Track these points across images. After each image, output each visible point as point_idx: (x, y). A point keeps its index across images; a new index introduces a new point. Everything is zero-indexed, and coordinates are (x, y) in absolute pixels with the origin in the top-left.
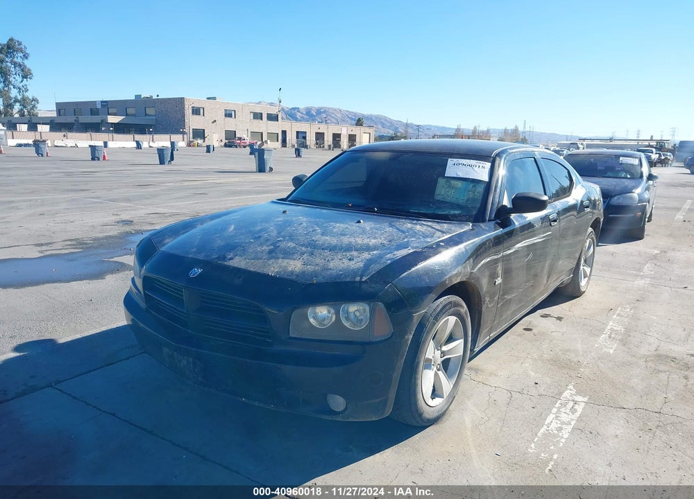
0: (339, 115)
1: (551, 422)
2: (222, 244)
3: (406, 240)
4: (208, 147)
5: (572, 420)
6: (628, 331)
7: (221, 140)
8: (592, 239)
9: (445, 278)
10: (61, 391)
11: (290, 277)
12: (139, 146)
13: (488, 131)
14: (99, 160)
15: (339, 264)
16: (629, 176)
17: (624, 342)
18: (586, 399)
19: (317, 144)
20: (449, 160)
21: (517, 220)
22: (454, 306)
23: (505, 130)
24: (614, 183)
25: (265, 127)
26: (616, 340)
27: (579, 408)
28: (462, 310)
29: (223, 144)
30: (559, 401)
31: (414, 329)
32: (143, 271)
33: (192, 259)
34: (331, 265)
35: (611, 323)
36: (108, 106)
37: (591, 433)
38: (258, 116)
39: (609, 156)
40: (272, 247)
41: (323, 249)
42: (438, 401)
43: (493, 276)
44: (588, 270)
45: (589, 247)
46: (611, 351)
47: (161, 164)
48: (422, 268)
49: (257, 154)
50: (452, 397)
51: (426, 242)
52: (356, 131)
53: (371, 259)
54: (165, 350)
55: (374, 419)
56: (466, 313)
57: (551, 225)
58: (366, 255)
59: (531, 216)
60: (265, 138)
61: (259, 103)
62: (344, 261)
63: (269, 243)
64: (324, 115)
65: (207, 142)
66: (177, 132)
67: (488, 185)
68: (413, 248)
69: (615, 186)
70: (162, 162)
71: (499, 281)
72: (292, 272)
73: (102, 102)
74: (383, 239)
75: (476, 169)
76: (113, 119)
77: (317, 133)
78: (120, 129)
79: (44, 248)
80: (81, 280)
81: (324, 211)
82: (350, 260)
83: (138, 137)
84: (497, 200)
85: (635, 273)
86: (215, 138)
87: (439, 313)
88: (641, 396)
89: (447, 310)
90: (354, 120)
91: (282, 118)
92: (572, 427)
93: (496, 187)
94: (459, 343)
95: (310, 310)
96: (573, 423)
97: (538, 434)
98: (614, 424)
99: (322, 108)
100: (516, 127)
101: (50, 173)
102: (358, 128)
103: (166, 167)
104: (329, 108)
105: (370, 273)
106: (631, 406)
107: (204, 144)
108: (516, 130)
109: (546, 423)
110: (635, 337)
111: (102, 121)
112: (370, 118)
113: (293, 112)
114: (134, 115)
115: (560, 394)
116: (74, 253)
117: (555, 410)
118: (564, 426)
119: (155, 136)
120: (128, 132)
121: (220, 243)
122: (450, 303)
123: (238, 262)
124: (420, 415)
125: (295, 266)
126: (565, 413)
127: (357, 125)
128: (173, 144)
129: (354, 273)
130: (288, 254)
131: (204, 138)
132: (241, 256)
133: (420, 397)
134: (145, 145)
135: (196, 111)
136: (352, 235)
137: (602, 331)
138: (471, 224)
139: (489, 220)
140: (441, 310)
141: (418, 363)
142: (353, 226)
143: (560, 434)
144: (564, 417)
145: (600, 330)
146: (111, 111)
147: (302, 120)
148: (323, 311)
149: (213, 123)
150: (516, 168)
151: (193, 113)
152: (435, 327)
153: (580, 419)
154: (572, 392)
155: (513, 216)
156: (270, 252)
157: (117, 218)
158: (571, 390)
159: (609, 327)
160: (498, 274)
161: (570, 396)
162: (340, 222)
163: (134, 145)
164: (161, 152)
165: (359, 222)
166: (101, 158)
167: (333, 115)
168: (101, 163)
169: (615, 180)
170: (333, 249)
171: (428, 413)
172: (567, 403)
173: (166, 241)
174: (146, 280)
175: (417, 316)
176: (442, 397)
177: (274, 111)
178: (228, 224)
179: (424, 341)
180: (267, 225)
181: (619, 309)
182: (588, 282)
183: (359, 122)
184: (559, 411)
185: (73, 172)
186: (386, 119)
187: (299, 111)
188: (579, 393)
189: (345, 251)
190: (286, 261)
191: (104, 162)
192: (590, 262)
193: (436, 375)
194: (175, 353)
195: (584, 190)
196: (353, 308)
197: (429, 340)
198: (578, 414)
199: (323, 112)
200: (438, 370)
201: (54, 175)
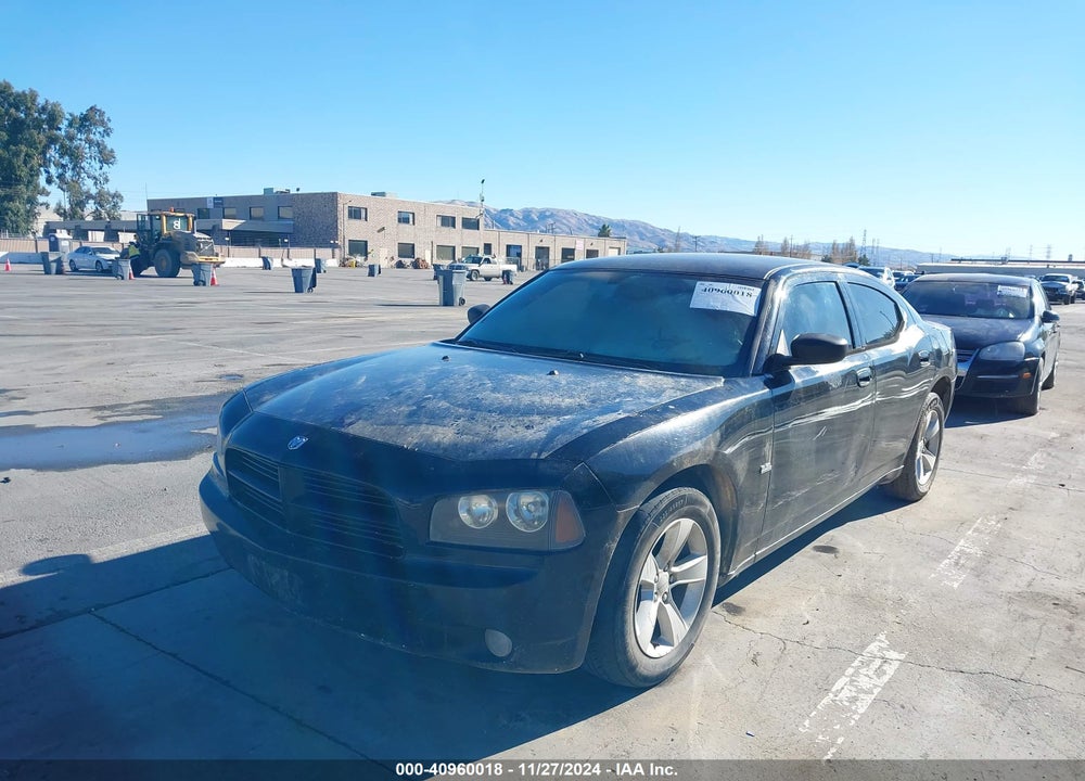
0: (573, 221)
1: (842, 688)
2: (342, 402)
3: (617, 400)
4: (371, 268)
5: (876, 686)
6: (988, 556)
7: (392, 258)
8: (937, 409)
9: (672, 457)
10: (102, 618)
11: (435, 452)
12: (267, 265)
13: (806, 247)
14: (204, 285)
15: (512, 435)
16: (1011, 316)
17: (978, 573)
18: (902, 656)
19: (537, 264)
20: (699, 283)
21: (799, 375)
22: (689, 504)
23: (834, 244)
24: (987, 326)
25: (460, 238)
26: (967, 568)
27: (890, 670)
28: (703, 510)
29: (394, 262)
30: (860, 658)
31: (620, 534)
32: (226, 442)
33: (296, 423)
34: (499, 435)
35: (962, 542)
36: (222, 205)
37: (903, 707)
38: (448, 222)
39: (981, 284)
40: (415, 408)
41: (490, 411)
42: (662, 650)
43: (757, 459)
44: (931, 460)
45: (932, 424)
46: (956, 585)
47: (296, 292)
48: (634, 441)
49: (441, 278)
50: (688, 646)
51: (646, 403)
52: (599, 244)
53: (558, 427)
54: (251, 558)
55: (556, 671)
56: (710, 514)
57: (859, 385)
58: (553, 422)
59: (825, 370)
60: (458, 255)
61: (453, 202)
62: (519, 429)
63: (410, 402)
64: (550, 221)
65: (371, 261)
66: (324, 244)
67: (755, 321)
68: (624, 412)
69: (989, 330)
70: (298, 290)
71: (767, 467)
72: (438, 444)
73: (215, 198)
74: (583, 398)
75: (738, 297)
76: (229, 225)
77: (538, 248)
78: (239, 239)
79: (107, 413)
80: (155, 460)
81: (504, 357)
82: (528, 427)
83: (266, 252)
84: (768, 344)
85: (1013, 466)
86: (383, 255)
87: (663, 511)
88: (993, 655)
89: (677, 509)
90: (596, 228)
91: (486, 225)
92: (873, 697)
93: (767, 323)
94: (700, 563)
95: (462, 501)
96: (876, 691)
97: (818, 707)
98: (942, 695)
99: (548, 210)
100: (851, 240)
101: (131, 304)
102: (602, 240)
103: (305, 297)
104: (559, 211)
105: (553, 448)
106: (972, 669)
107: (367, 264)
108: (851, 245)
109: (833, 690)
110: (997, 564)
111: (214, 227)
112: (621, 225)
113: (504, 215)
114: (261, 219)
115: (863, 647)
116: (151, 420)
117: (850, 671)
118: (862, 696)
119: (292, 250)
120: (253, 245)
121: (340, 401)
122: (683, 497)
123: (360, 428)
124: (632, 668)
125: (444, 435)
126: (867, 676)
127: (599, 235)
128: (318, 262)
129: (532, 446)
130: (436, 418)
131: (366, 254)
132: (366, 419)
133: (631, 640)
134: (276, 263)
135: (355, 213)
136: (538, 391)
137: (943, 554)
138: (723, 380)
139: (753, 375)
140: (667, 508)
141: (628, 587)
142: (543, 380)
143: (853, 708)
144: (864, 682)
145: (942, 552)
146: (227, 212)
147: (518, 228)
148: (481, 503)
149: (379, 231)
150: (803, 297)
151: (350, 216)
152: (656, 534)
153: (888, 686)
154: (882, 645)
155: (793, 370)
156: (411, 414)
157: (221, 371)
158: (880, 641)
159: (957, 548)
160: (764, 456)
161: (879, 651)
162: (525, 373)
163: (260, 262)
164: (297, 274)
165: (552, 373)
166: (209, 283)
167: (565, 221)
168: (207, 289)
169: (989, 320)
170: (505, 411)
171: (646, 667)
172: (871, 661)
173: (265, 398)
174: (230, 455)
175: (624, 514)
176: (669, 644)
177: (472, 214)
178: (359, 374)
179: (638, 554)
180: (414, 376)
181: (979, 521)
182: (931, 479)
183: (604, 232)
184: (856, 673)
185: (164, 303)
186: (645, 226)
187: (512, 215)
188: (892, 647)
189: (522, 415)
190: (431, 428)
191: (213, 287)
192: (934, 447)
193: (661, 609)
194: (264, 563)
195: (920, 334)
196: (527, 499)
197: (646, 551)
198: (886, 679)
199: (549, 217)
200: (666, 602)
201: (135, 307)
